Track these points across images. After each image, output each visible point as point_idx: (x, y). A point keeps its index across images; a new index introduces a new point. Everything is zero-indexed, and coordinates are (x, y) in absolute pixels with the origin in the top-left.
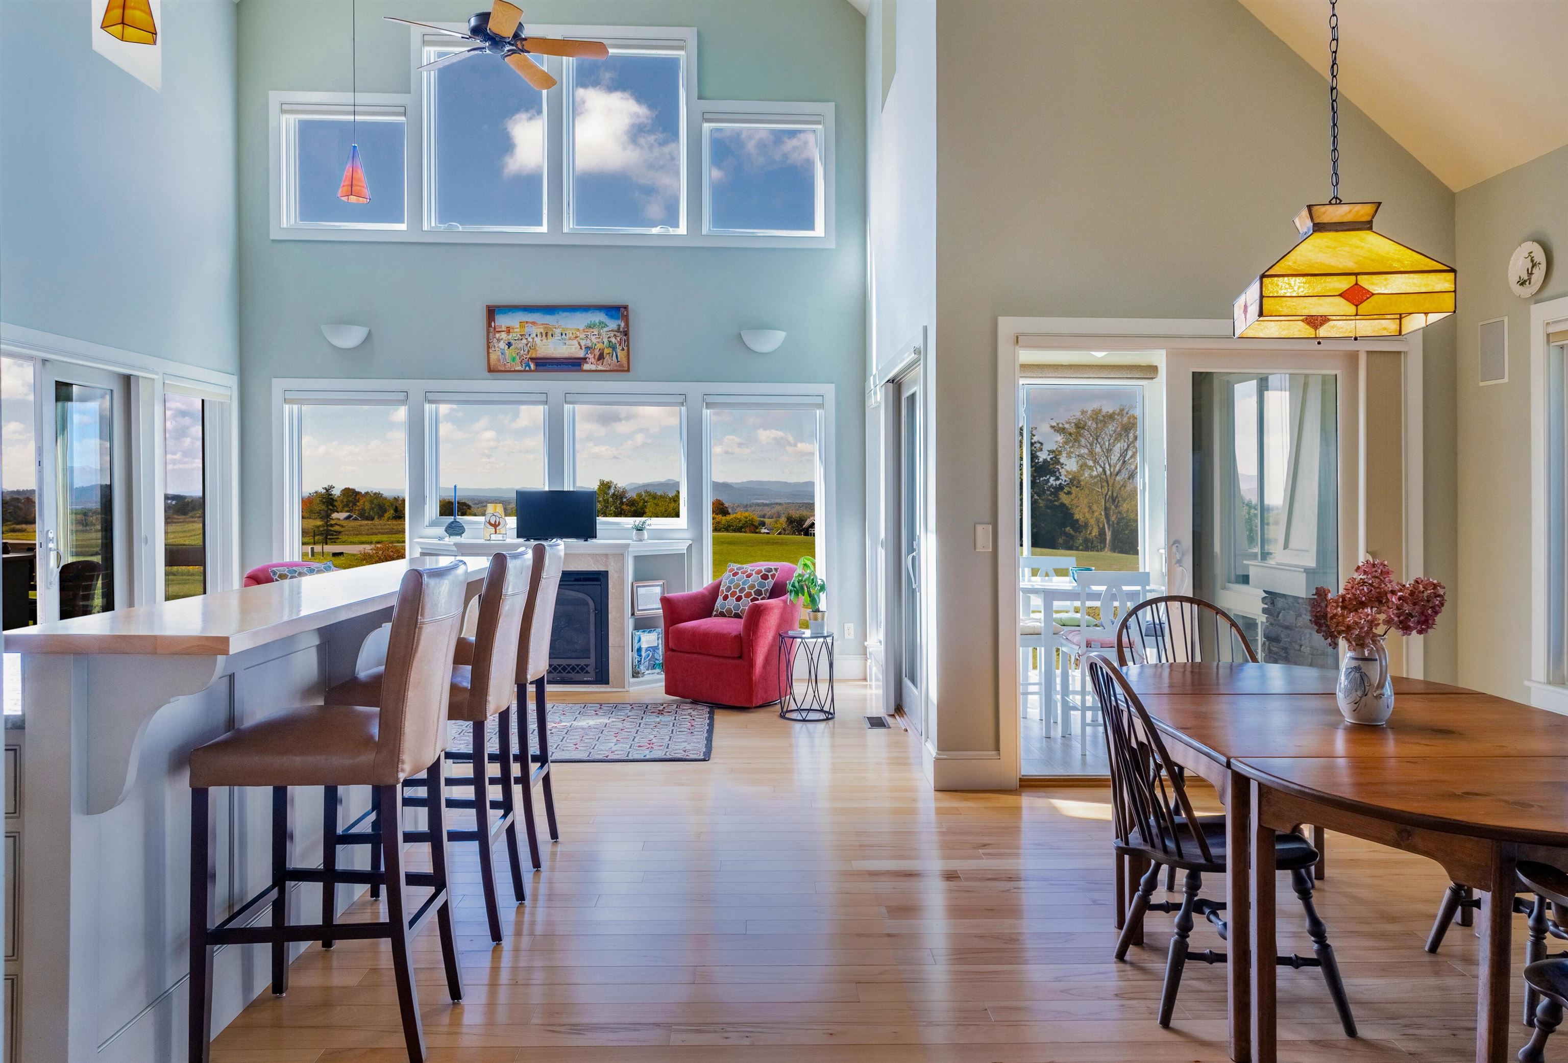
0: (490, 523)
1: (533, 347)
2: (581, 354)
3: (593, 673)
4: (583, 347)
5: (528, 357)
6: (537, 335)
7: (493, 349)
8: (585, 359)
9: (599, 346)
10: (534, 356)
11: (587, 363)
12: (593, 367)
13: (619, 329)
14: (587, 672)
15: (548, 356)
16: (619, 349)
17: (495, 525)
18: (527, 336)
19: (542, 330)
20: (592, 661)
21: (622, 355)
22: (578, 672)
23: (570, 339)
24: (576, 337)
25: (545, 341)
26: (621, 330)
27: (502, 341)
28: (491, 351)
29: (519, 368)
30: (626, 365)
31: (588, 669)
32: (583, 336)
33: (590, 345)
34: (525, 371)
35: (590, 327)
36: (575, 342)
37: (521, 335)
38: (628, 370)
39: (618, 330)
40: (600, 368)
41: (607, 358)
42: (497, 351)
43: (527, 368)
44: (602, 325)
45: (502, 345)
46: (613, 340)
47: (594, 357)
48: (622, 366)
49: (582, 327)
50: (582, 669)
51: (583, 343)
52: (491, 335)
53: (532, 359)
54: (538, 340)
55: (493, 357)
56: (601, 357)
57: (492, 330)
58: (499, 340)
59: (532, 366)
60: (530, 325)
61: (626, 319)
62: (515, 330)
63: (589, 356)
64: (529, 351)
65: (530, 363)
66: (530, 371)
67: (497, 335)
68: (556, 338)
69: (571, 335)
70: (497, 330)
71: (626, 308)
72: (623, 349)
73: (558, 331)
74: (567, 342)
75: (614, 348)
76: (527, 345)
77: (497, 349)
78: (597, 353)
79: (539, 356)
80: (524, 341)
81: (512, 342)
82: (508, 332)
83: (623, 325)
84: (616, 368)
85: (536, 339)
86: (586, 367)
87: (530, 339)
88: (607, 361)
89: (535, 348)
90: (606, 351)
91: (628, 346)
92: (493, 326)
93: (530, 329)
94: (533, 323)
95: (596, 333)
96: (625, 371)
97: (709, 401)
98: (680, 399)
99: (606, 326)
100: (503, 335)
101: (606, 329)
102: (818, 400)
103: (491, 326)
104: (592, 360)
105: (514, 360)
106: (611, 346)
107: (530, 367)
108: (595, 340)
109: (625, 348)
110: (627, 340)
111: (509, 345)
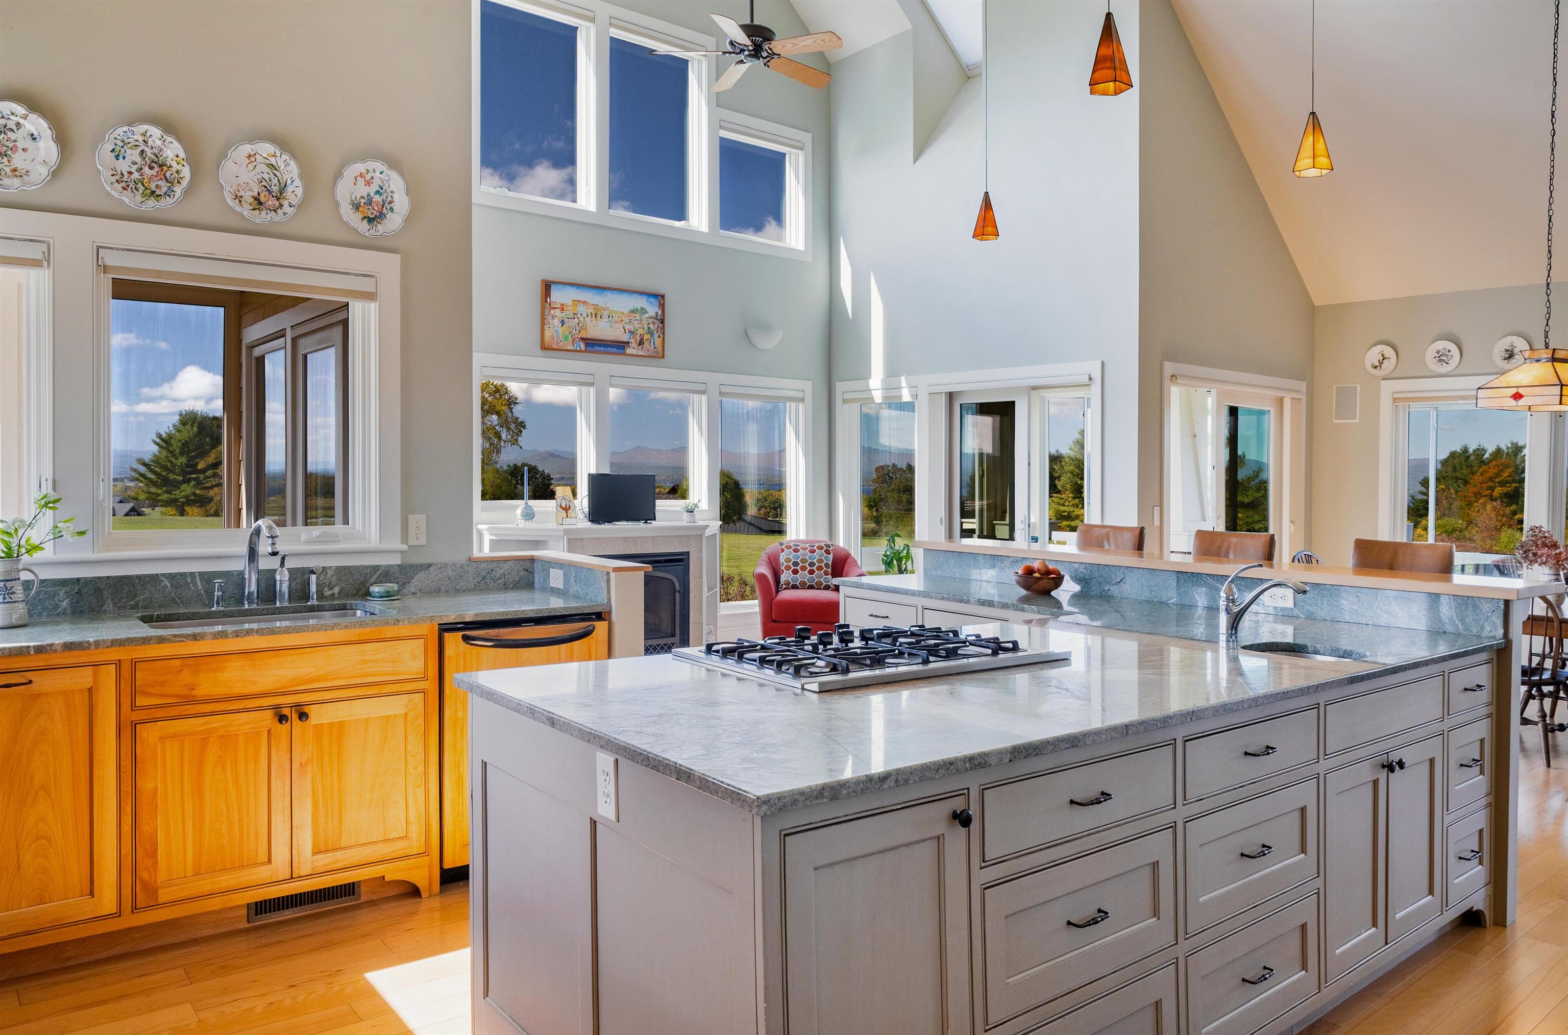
0: (561, 506)
1: (583, 328)
2: (625, 338)
4: (627, 331)
5: (579, 336)
6: (587, 315)
7: (548, 326)
8: (629, 343)
9: (640, 331)
10: (584, 336)
11: (630, 347)
12: (635, 352)
13: (657, 316)
15: (597, 337)
16: (656, 335)
17: (566, 509)
18: (579, 316)
19: (592, 311)
21: (658, 342)
23: (616, 322)
24: (622, 321)
25: (594, 321)
26: (659, 317)
27: (556, 319)
28: (546, 328)
29: (570, 347)
30: (661, 352)
32: (627, 320)
33: (632, 330)
34: (576, 351)
35: (634, 311)
36: (620, 326)
37: (574, 314)
38: (663, 357)
39: (656, 318)
40: (640, 353)
41: (646, 343)
42: (551, 329)
43: (578, 349)
44: (643, 311)
45: (556, 322)
46: (651, 326)
47: (636, 342)
48: (657, 352)
49: (626, 312)
51: (627, 327)
52: (547, 311)
53: (582, 339)
54: (588, 320)
55: (548, 334)
56: (641, 343)
57: (547, 305)
58: (554, 317)
59: (583, 346)
60: (582, 304)
61: (662, 306)
62: (569, 308)
63: (632, 340)
64: (580, 331)
65: (581, 343)
66: (581, 351)
67: (552, 312)
68: (605, 320)
69: (617, 318)
70: (552, 306)
71: (663, 297)
72: (659, 337)
73: (606, 313)
74: (614, 325)
75: (652, 335)
76: (578, 324)
77: (551, 326)
78: (638, 338)
79: (589, 336)
80: (576, 320)
81: (566, 320)
82: (563, 309)
83: (660, 313)
84: (653, 354)
85: (586, 319)
86: (629, 351)
87: (581, 319)
88: (646, 347)
89: (586, 329)
90: (646, 337)
91: (663, 333)
92: (548, 302)
93: (581, 309)
94: (585, 303)
95: (638, 318)
96: (660, 357)
97: (723, 391)
98: (702, 387)
99: (646, 312)
100: (558, 312)
101: (646, 315)
102: (800, 395)
103: (546, 302)
104: (634, 345)
105: (566, 338)
106: (650, 332)
107: (580, 348)
108: (637, 326)
109: (661, 335)
110: (663, 328)
111: (563, 322)
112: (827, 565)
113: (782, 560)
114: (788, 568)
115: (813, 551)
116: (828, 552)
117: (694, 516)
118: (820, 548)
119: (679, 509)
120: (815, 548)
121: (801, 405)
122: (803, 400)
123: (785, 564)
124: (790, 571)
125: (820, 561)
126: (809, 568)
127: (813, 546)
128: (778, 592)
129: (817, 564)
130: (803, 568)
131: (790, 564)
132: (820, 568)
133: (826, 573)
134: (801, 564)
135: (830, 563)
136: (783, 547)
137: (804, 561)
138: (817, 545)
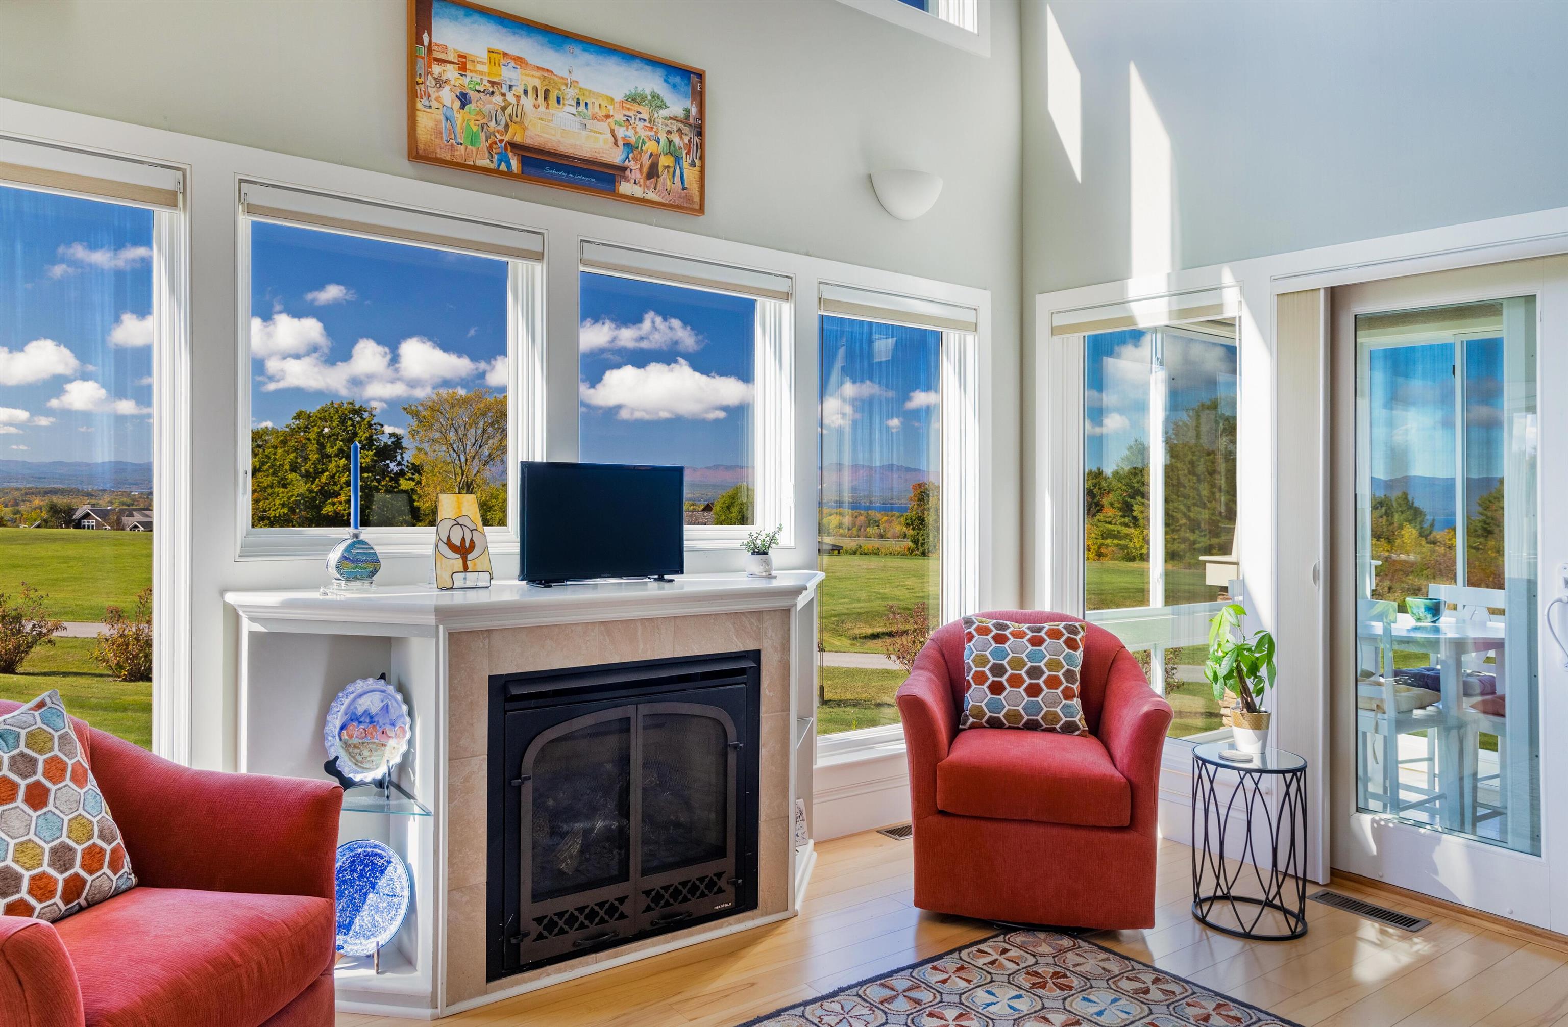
0: (449, 544)
1: (516, 119)
2: (616, 157)
3: (730, 890)
4: (620, 143)
5: (507, 138)
6: (526, 92)
7: (425, 101)
8: (624, 169)
9: (651, 146)
10: (518, 139)
11: (627, 180)
12: (638, 192)
13: (687, 117)
14: (721, 891)
15: (549, 146)
16: (686, 161)
17: (464, 550)
18: (505, 89)
19: (537, 82)
20: (728, 864)
21: (691, 175)
22: (703, 895)
23: (594, 118)
24: (608, 117)
25: (542, 108)
26: (691, 121)
27: (447, 89)
28: (419, 105)
29: (484, 162)
30: (697, 199)
31: (722, 883)
32: (620, 117)
33: (633, 140)
34: (496, 172)
35: (634, 100)
36: (604, 127)
37: (493, 83)
38: (701, 210)
39: (685, 121)
40: (651, 196)
41: (665, 177)
42: (433, 110)
43: (503, 167)
44: (657, 102)
45: (447, 96)
46: (676, 138)
47: (641, 170)
48: (689, 199)
49: (619, 97)
50: (711, 885)
51: (621, 132)
52: (421, 65)
53: (514, 146)
54: (528, 103)
55: (425, 121)
56: (653, 173)
57: (423, 52)
58: (440, 83)
59: (515, 164)
60: (512, 64)
61: (700, 98)
62: (479, 67)
63: (632, 164)
64: (507, 126)
65: (510, 155)
66: (509, 174)
67: (437, 69)
68: (568, 109)
69: (597, 109)
70: (436, 55)
71: (700, 76)
72: (693, 164)
73: (570, 94)
74: (589, 123)
75: (678, 159)
76: (504, 109)
77: (435, 104)
78: (647, 163)
79: (528, 141)
80: (498, 99)
81: (472, 94)
82: (463, 68)
83: (694, 111)
84: (679, 202)
85: (523, 100)
86: (625, 188)
87: (510, 98)
88: (664, 184)
89: (521, 122)
90: (664, 161)
91: (702, 158)
92: (426, 43)
93: (508, 74)
94: (520, 61)
95: (645, 116)
96: (695, 210)
97: (825, 296)
98: (782, 286)
99: (663, 106)
100: (451, 73)
101: (663, 113)
102: (970, 317)
103: (419, 41)
104: (636, 175)
105: (473, 140)
106: (672, 151)
107: (509, 165)
108: (643, 134)
109: (697, 162)
110: (701, 147)
111: (464, 99)
112: (1069, 675)
113: (968, 659)
114: (980, 678)
115: (1037, 642)
116: (1072, 644)
117: (767, 563)
118: (1055, 634)
119: (736, 544)
120: (1042, 634)
121: (970, 338)
122: (975, 327)
123: (974, 669)
124: (985, 687)
125: (1054, 665)
126: (1028, 681)
127: (1039, 630)
128: (955, 731)
129: (1047, 673)
130: (1016, 681)
131: (986, 670)
132: (1053, 682)
133: (1068, 694)
134: (1010, 672)
135: (1077, 670)
136: (972, 630)
137: (1017, 663)
138: (1047, 626)
